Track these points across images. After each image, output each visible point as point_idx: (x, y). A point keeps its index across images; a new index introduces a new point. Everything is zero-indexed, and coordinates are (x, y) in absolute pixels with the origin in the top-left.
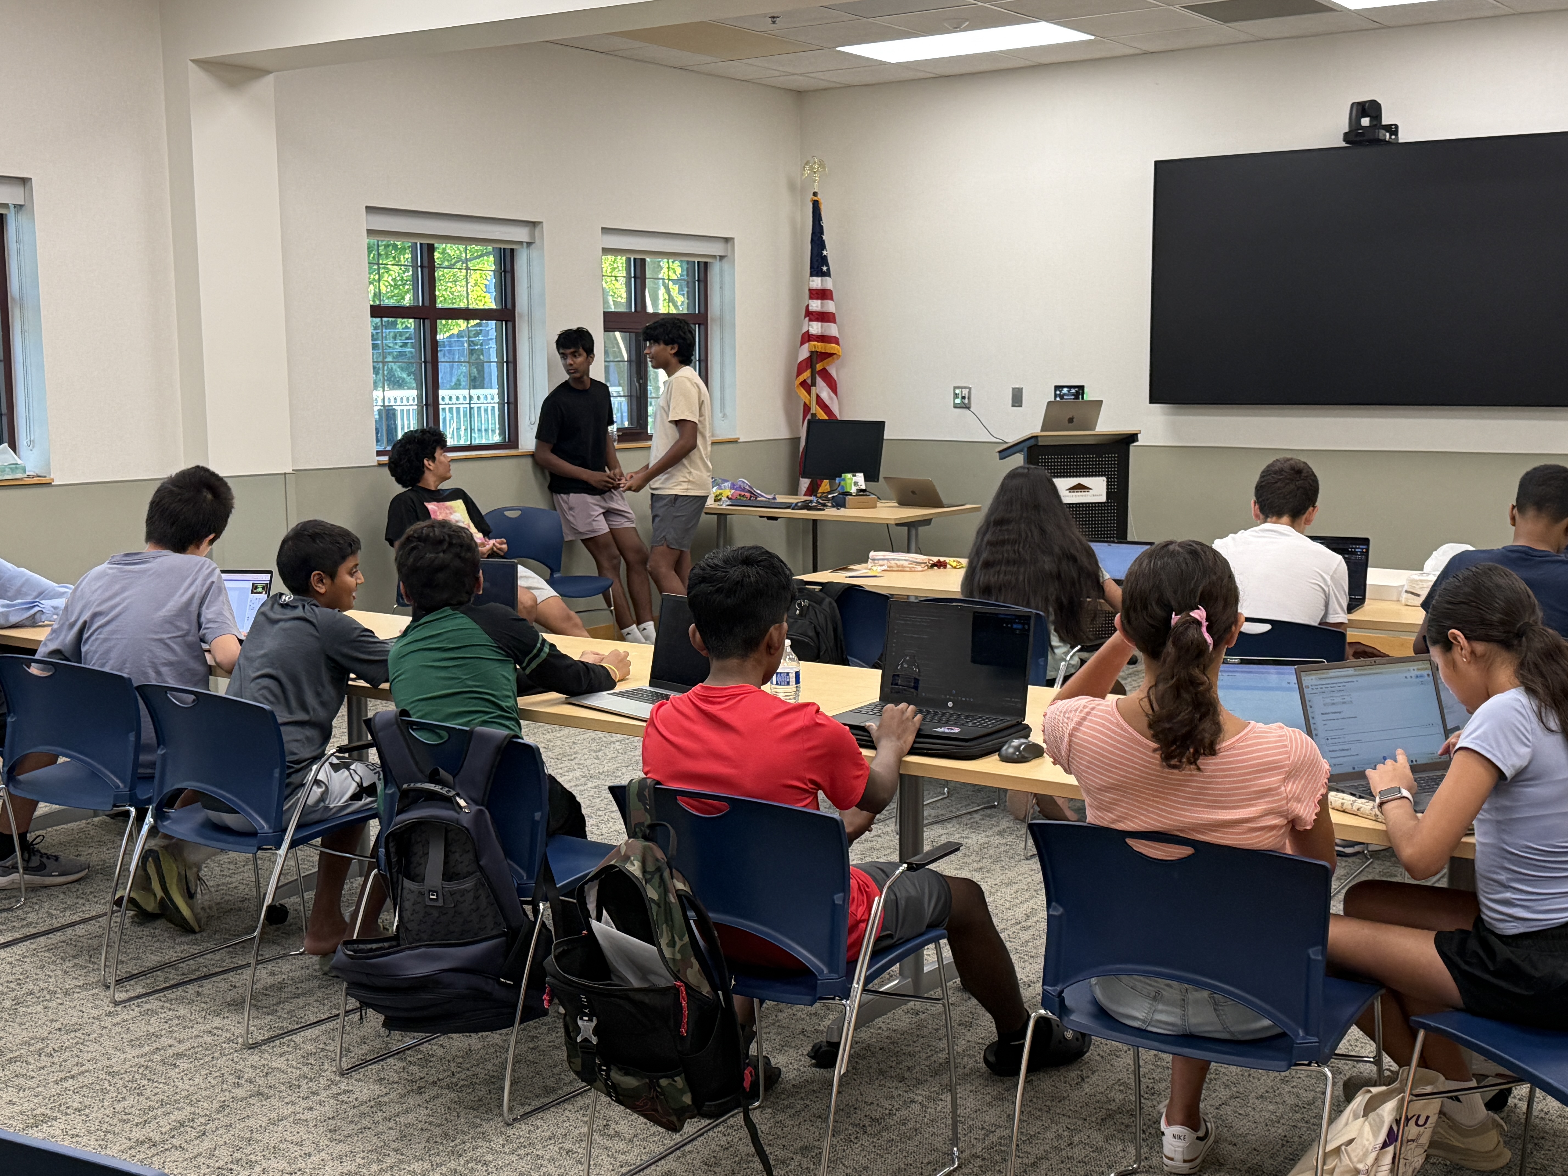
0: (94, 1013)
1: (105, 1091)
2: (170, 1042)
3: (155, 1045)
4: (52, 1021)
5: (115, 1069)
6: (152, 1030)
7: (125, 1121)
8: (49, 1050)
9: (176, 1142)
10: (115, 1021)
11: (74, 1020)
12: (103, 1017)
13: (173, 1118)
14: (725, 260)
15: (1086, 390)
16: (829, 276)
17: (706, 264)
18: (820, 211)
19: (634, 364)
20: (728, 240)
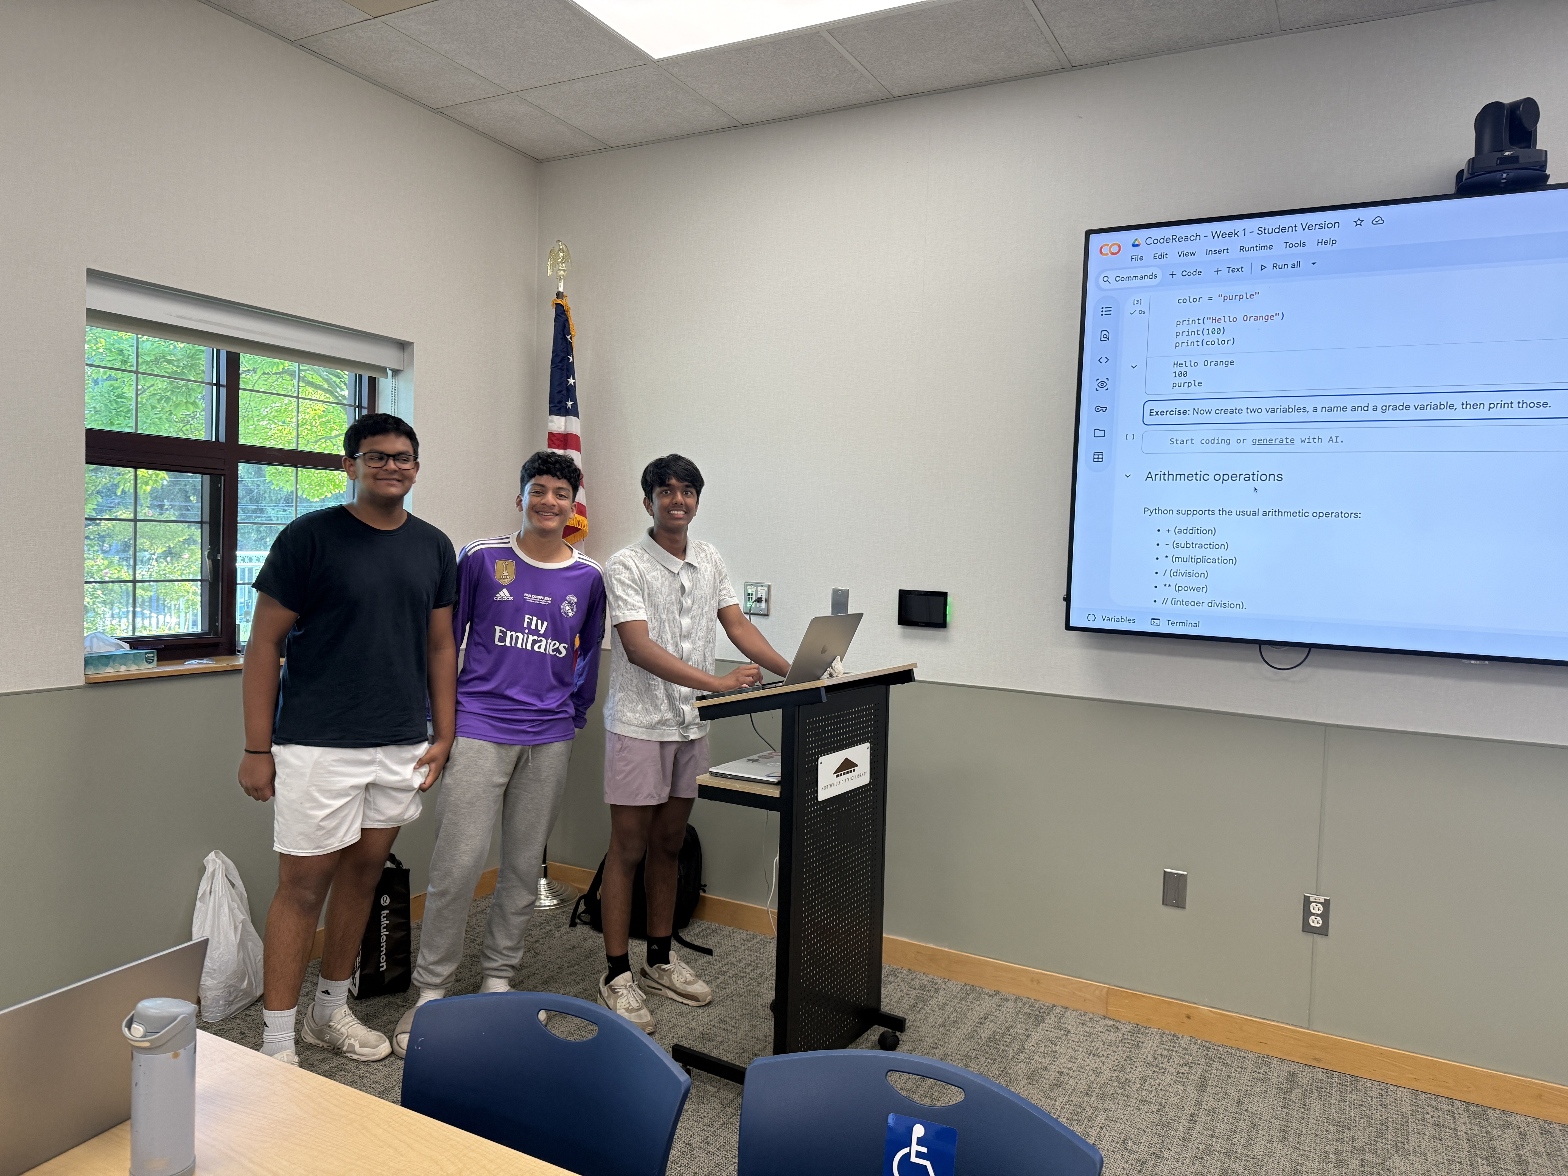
14: (401, 377)
15: (949, 600)
16: (576, 415)
17: (373, 382)
18: (567, 320)
19: (207, 527)
20: (403, 346)
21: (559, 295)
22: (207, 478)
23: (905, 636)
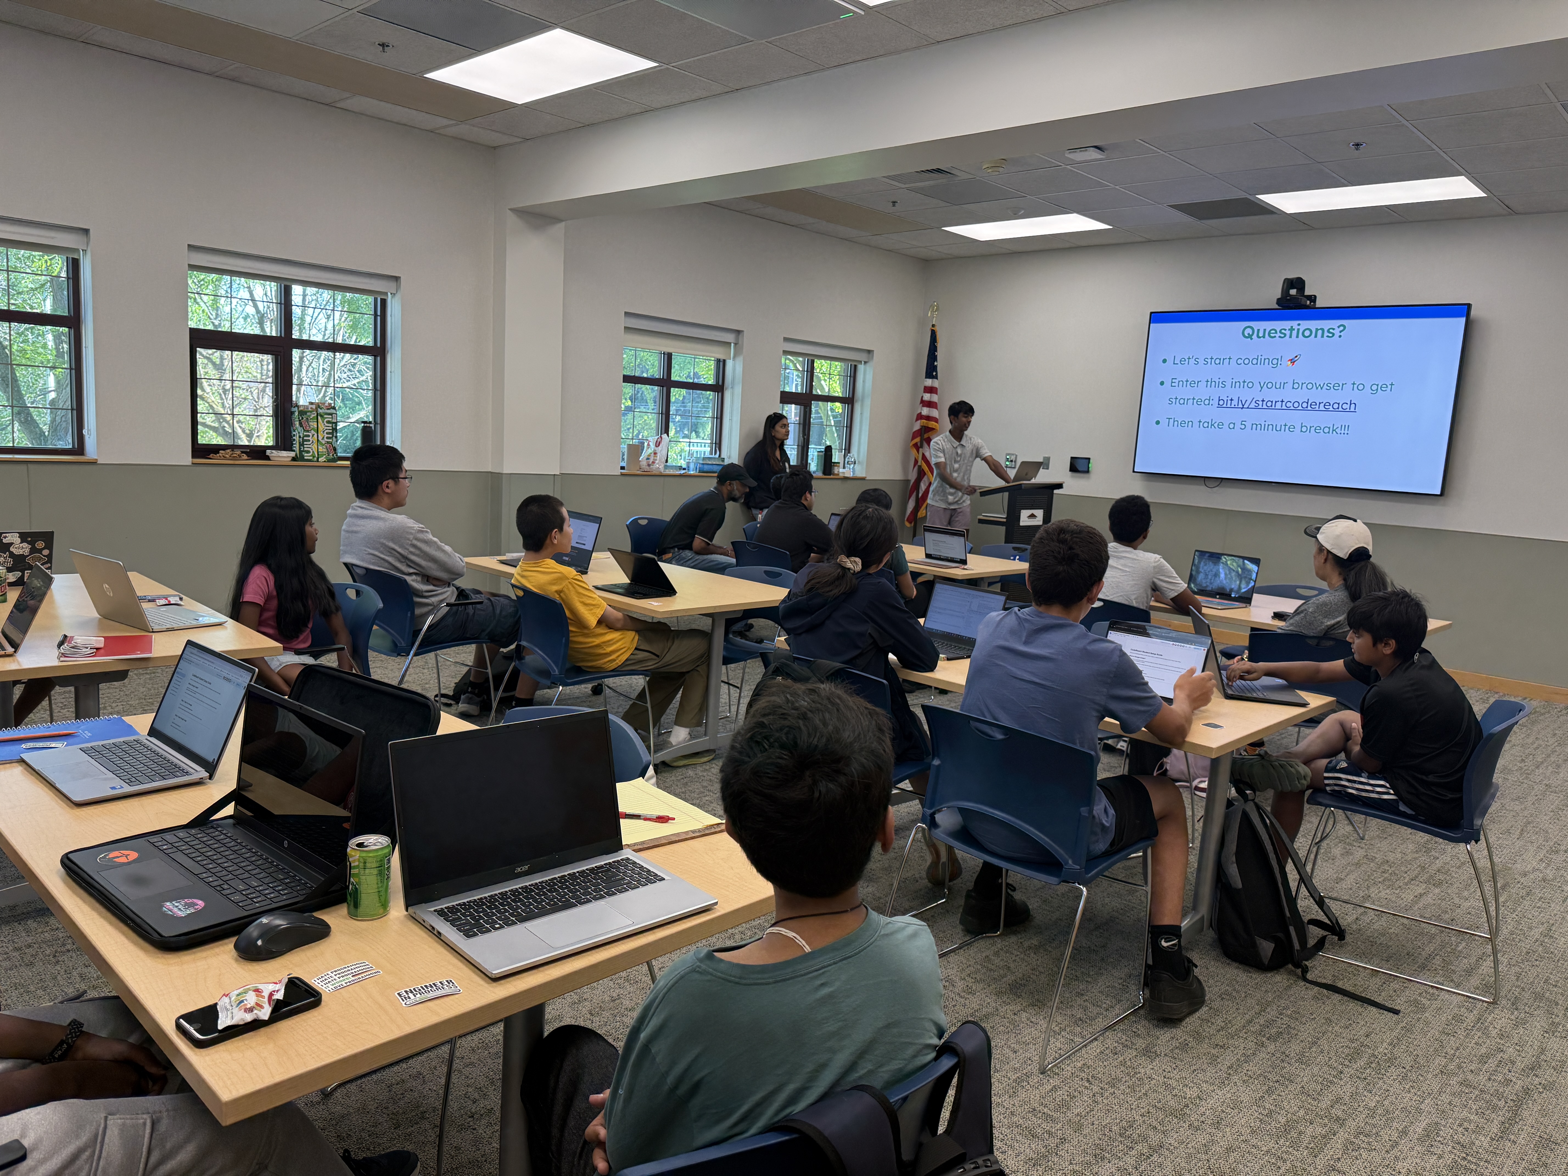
14: (868, 364)
15: (1091, 461)
16: (937, 378)
17: (855, 366)
18: (936, 336)
19: (801, 426)
20: (869, 352)
21: (933, 326)
22: (803, 407)
23: (1072, 477)
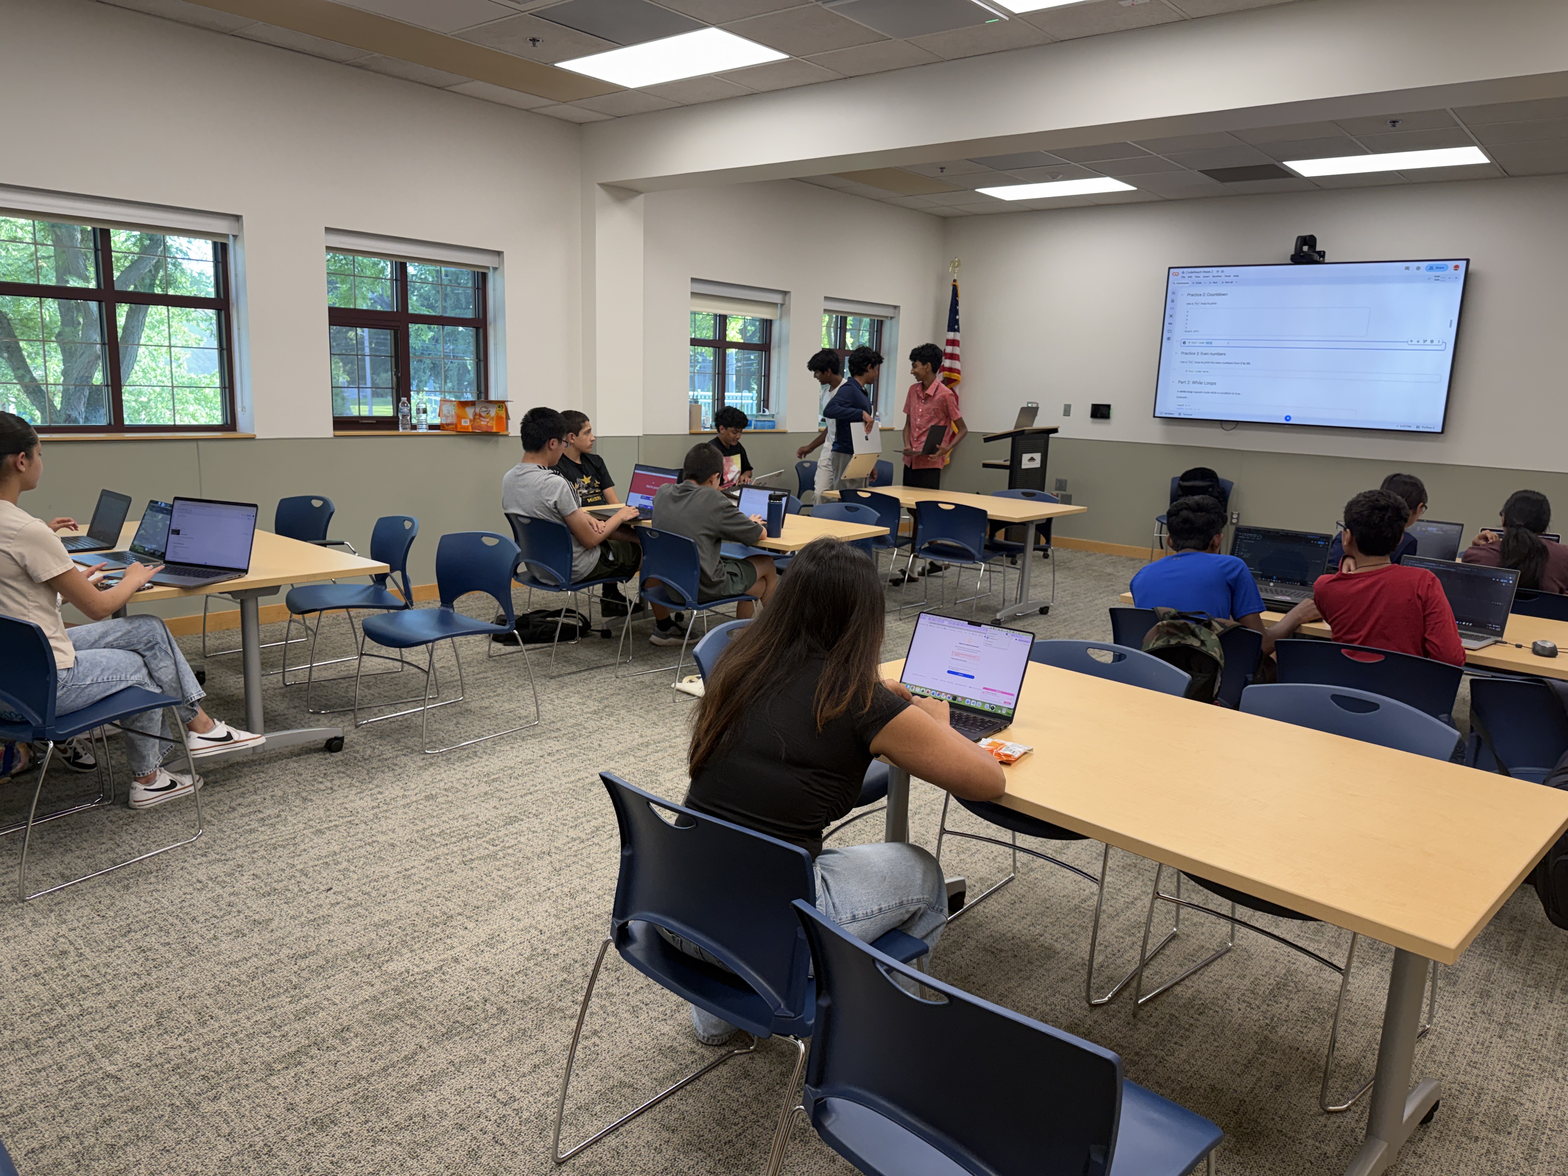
0: (541, 753)
1: (551, 804)
2: (587, 775)
3: (578, 777)
4: (517, 756)
5: (556, 790)
6: (575, 767)
7: (564, 825)
8: (516, 775)
9: (596, 840)
10: (553, 759)
11: (529, 757)
12: (546, 756)
13: (592, 824)
14: (894, 320)
15: (1112, 408)
16: (960, 332)
18: (957, 291)
20: (896, 308)
21: (955, 281)
